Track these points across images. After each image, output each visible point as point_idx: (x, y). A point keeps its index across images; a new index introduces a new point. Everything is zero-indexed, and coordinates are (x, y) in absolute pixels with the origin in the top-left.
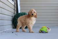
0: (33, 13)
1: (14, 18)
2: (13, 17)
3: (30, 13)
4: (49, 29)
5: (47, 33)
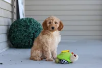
0: (54, 25)
1: (11, 29)
2: (10, 27)
3: (48, 25)
4: (75, 56)
5: (71, 63)
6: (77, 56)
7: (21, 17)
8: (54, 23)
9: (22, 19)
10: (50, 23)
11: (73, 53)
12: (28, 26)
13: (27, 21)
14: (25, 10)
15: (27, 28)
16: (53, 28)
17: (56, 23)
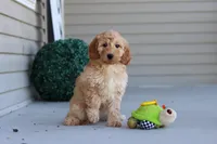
6: (174, 113)
7: (57, 37)
9: (59, 42)
11: (164, 107)
13: (70, 45)
14: (66, 25)
15: (68, 60)
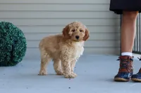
8: (78, 30)
10: (74, 31)
12: (5, 34)
15: (2, 37)
16: (77, 37)
17: (81, 31)
